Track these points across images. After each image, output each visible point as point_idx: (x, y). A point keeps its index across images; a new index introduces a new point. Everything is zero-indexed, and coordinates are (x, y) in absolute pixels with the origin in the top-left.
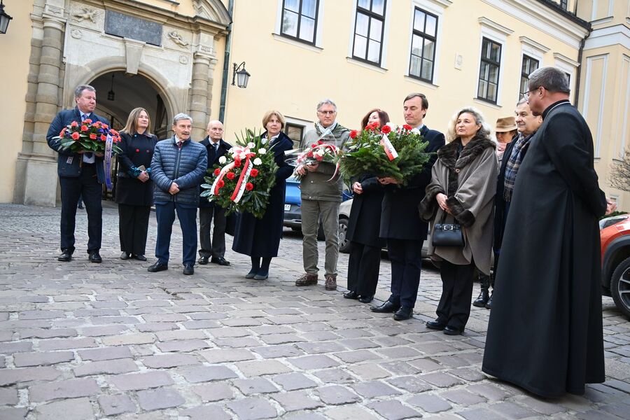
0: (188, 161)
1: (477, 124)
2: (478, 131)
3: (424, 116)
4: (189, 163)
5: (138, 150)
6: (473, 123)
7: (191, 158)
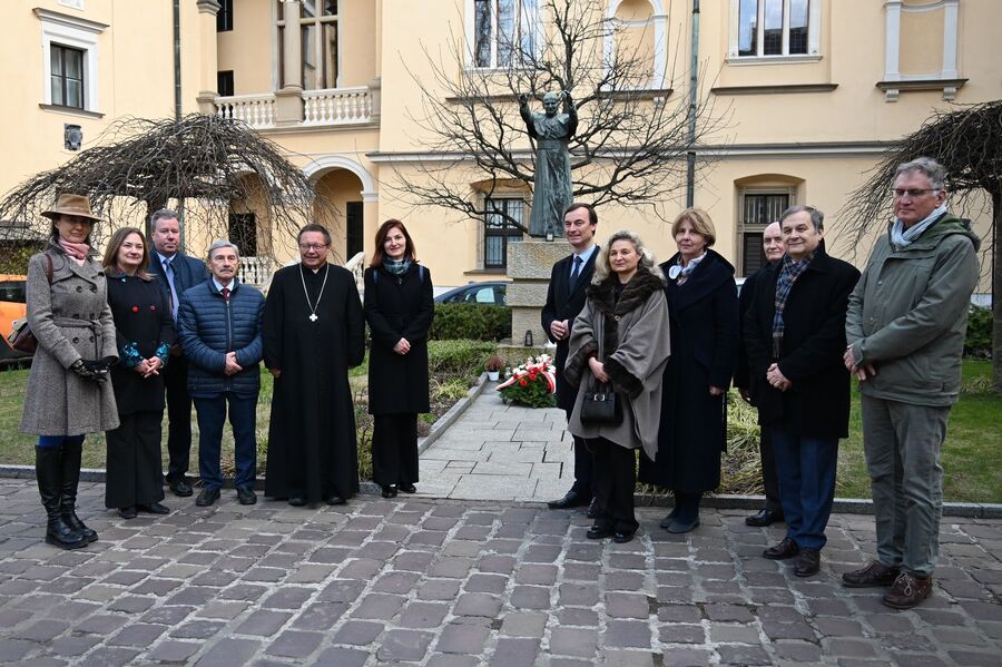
0: (247, 322)
1: (638, 253)
2: (640, 262)
3: (594, 232)
4: (250, 326)
5: (135, 309)
6: (633, 253)
7: (248, 316)
